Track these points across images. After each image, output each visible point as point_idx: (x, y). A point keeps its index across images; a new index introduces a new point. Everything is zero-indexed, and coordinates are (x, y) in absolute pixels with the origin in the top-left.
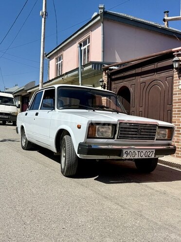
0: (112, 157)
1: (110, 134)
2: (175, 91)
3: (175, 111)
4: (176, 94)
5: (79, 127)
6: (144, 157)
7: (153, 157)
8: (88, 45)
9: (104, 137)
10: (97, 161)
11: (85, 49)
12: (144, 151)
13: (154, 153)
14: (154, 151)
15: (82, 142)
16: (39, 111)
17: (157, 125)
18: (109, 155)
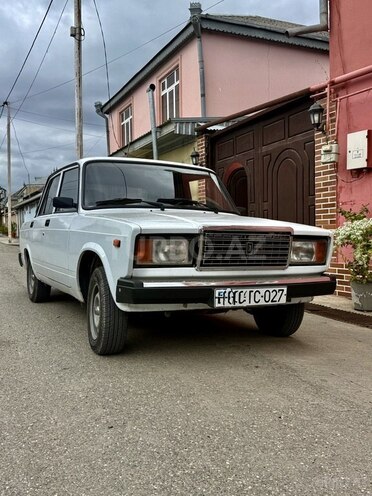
0: (191, 307)
1: (184, 257)
2: (319, 169)
3: (320, 207)
4: (319, 174)
5: (118, 244)
6: (262, 303)
7: (283, 300)
8: (176, 83)
9: (174, 263)
10: (167, 316)
11: (171, 93)
12: (263, 291)
13: (285, 292)
14: (285, 289)
15: (124, 276)
16: (52, 217)
17: (289, 233)
18: (185, 302)
